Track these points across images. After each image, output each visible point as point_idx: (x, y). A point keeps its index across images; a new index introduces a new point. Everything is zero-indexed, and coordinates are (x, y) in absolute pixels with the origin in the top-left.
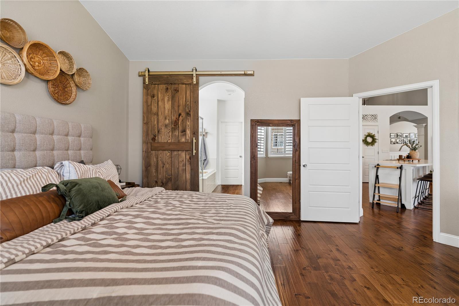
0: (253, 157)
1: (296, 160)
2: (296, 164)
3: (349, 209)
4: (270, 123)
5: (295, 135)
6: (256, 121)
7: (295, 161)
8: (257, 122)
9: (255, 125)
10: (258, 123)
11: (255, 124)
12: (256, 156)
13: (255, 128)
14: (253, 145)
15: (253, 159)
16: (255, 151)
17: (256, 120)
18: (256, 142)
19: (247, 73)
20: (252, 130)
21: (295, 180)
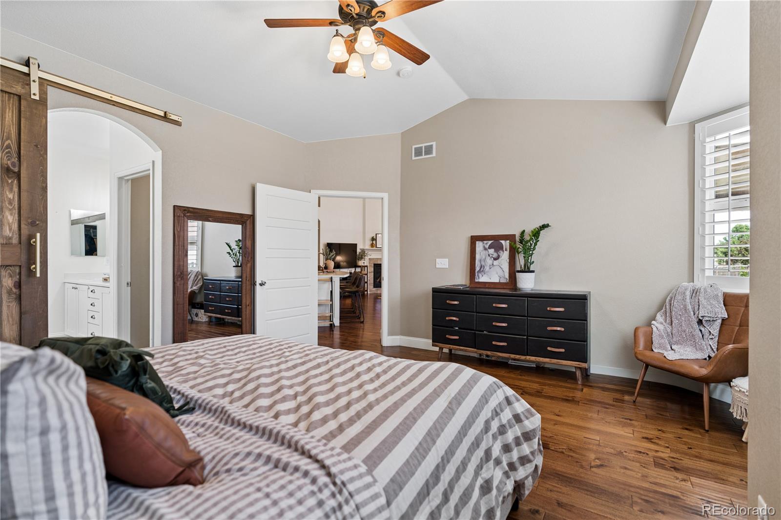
0: (180, 276)
1: (248, 276)
2: (248, 282)
3: (309, 335)
4: (209, 216)
5: (246, 238)
6: (185, 210)
7: (246, 277)
8: (186, 212)
9: (183, 217)
10: (188, 214)
11: (183, 215)
12: (185, 273)
13: (183, 221)
14: (180, 252)
15: (179, 279)
16: (184, 265)
17: (185, 208)
18: (185, 248)
19: (170, 118)
20: (179, 225)
21: (246, 307)
